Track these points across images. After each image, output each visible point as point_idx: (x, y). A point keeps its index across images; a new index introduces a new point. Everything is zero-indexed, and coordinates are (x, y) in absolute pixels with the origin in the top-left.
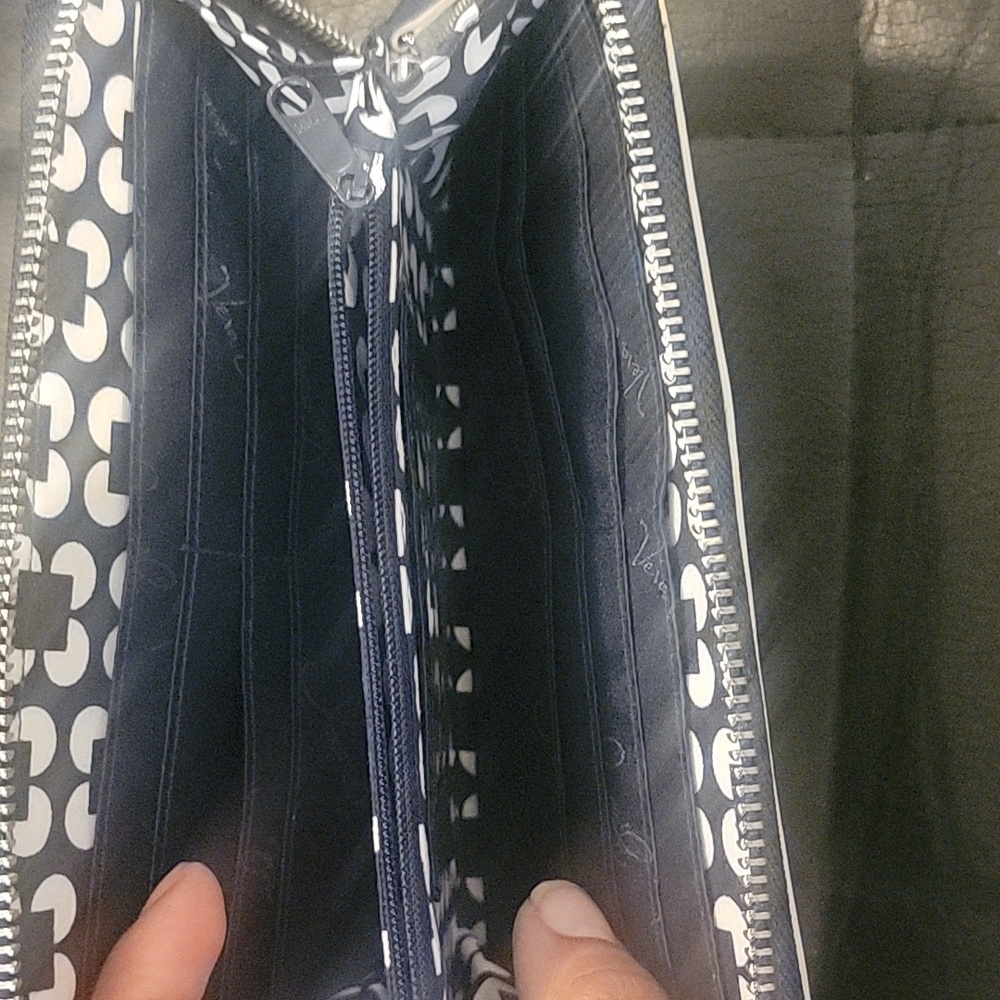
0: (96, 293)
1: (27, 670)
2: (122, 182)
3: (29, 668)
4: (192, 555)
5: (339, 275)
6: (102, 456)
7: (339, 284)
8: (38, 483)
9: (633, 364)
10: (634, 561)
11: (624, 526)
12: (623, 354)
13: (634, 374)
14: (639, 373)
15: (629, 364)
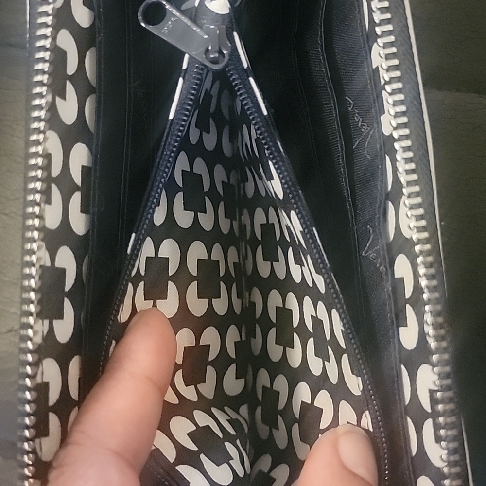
0: (71, 78)
2: (83, 6)
8: (47, 205)
9: (363, 124)
10: (363, 253)
11: (356, 229)
12: (356, 118)
13: (363, 130)
14: (367, 129)
15: (360, 125)
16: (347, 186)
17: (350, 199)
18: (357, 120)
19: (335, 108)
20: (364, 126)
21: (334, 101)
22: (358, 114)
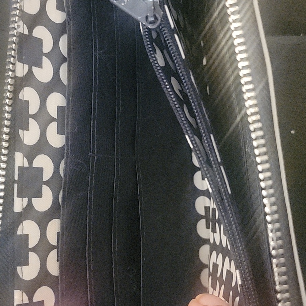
0: (47, 55)
1: (25, 206)
2: (57, 10)
3: (26, 204)
4: (93, 157)
5: (153, 56)
6: (53, 120)
7: (154, 59)
8: (25, 131)
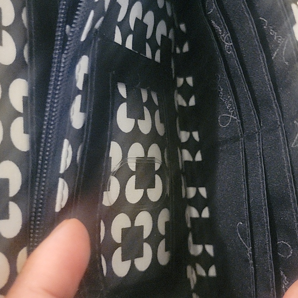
9: (278, 37)
10: (293, 145)
11: (284, 126)
12: (271, 33)
13: (279, 42)
14: (282, 40)
15: (275, 38)
16: (272, 90)
17: (276, 101)
18: (273, 35)
19: (254, 27)
20: (279, 38)
21: (252, 22)
22: (273, 29)
